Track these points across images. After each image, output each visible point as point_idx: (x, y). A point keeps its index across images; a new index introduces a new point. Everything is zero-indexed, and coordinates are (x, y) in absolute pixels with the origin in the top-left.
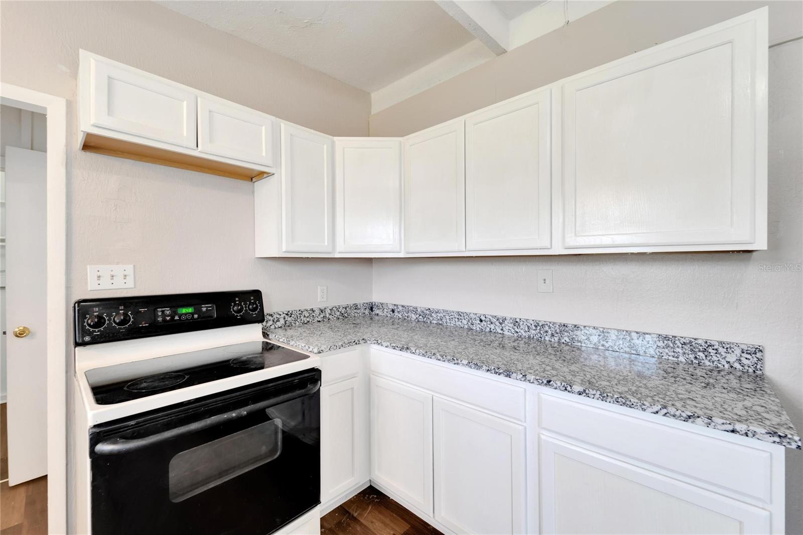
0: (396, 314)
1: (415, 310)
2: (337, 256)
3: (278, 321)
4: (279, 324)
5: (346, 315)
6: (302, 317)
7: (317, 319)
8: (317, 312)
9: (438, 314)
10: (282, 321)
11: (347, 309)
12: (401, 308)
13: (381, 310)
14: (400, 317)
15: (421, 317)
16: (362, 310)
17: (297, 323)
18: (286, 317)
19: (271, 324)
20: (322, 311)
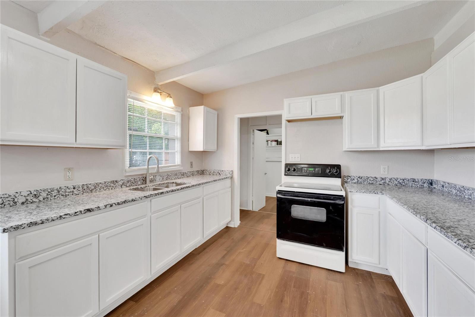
0: (445, 188)
1: (455, 187)
2: (381, 149)
3: (354, 179)
4: (354, 181)
5: (404, 184)
6: (369, 180)
7: (378, 183)
8: (379, 179)
9: (469, 191)
10: (356, 181)
11: (405, 180)
12: (447, 185)
13: (437, 185)
14: (447, 191)
15: (458, 192)
16: (420, 183)
17: (365, 183)
18: (358, 179)
19: (350, 180)
20: (383, 179)
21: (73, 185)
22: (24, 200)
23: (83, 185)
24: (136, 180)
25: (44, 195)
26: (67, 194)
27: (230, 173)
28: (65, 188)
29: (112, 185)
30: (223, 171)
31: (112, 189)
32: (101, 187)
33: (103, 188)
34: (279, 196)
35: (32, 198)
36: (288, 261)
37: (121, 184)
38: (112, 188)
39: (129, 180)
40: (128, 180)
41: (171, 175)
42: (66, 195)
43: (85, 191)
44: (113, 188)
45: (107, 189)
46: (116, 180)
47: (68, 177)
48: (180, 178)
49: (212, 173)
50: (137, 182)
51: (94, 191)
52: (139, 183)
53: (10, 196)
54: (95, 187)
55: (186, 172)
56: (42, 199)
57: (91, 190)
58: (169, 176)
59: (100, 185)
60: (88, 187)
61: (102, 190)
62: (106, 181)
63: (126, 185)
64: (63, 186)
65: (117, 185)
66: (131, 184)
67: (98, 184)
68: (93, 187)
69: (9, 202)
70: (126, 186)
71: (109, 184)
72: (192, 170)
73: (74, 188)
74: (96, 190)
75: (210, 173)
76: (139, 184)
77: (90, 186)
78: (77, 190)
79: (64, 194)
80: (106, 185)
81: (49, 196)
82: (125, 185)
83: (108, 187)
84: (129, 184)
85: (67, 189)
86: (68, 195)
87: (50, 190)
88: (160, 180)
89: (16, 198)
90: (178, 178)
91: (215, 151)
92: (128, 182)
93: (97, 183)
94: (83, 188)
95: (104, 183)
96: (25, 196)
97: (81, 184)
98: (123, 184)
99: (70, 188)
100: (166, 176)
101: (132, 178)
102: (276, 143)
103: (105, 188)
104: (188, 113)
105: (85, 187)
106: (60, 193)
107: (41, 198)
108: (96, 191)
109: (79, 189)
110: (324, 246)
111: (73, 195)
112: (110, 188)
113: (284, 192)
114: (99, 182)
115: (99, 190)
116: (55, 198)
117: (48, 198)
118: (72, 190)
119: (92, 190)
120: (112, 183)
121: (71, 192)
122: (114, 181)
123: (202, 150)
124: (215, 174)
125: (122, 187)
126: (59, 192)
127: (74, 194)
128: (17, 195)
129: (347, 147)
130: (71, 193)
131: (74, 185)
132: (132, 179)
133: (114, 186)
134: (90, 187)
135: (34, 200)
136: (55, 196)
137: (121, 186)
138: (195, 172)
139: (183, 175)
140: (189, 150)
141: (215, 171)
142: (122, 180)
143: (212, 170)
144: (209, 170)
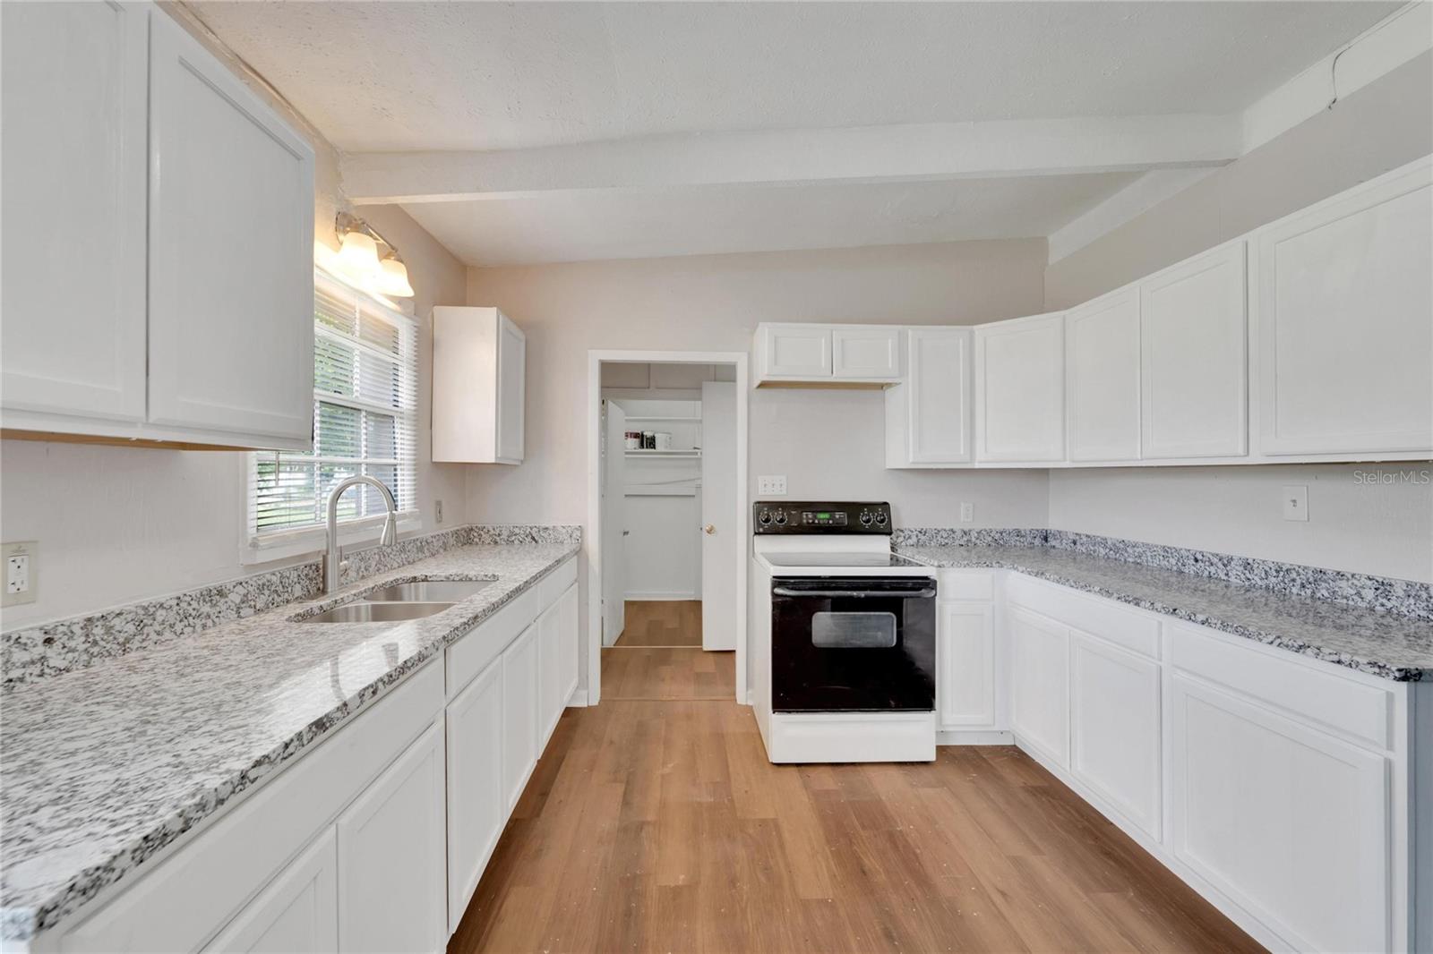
0: (1078, 546)
1: (1104, 542)
2: (977, 466)
3: (910, 537)
4: (910, 542)
5: (1001, 542)
6: (939, 538)
7: (957, 542)
8: (959, 534)
9: (1135, 549)
10: (914, 540)
11: (1004, 534)
12: (1085, 539)
13: (1058, 541)
14: (1084, 551)
15: (1112, 552)
16: (1029, 539)
17: (933, 544)
18: (919, 535)
19: (901, 539)
20: (965, 533)
21: (42, 623)
23: (89, 620)
24: (288, 578)
26: (15, 674)
27: (574, 535)
28: (5, 645)
29: (206, 609)
30: (547, 528)
31: (205, 626)
32: (162, 622)
33: (172, 626)
34: (779, 591)
36: (803, 768)
37: (238, 601)
38: (204, 621)
39: (263, 580)
40: (260, 583)
42: (10, 681)
43: (95, 650)
44: (209, 623)
45: (186, 630)
46: (217, 584)
47: (13, 590)
49: (504, 536)
50: (290, 590)
51: (136, 643)
52: (298, 591)
54: (140, 625)
57: (121, 640)
58: (384, 556)
59: (161, 614)
60: (109, 630)
61: (168, 635)
62: (180, 593)
63: (252, 603)
65: (224, 608)
66: (271, 598)
67: (152, 610)
70: (254, 607)
71: (194, 604)
72: (443, 533)
73: (48, 641)
74: (144, 640)
75: (498, 538)
76: (296, 596)
77: (116, 621)
78: (64, 647)
80: (181, 612)
82: (250, 606)
83: (191, 619)
84: (265, 598)
85: (13, 649)
86: (21, 680)
88: (361, 574)
90: (409, 563)
91: (517, 463)
92: (261, 588)
93: (145, 609)
94: (87, 636)
95: (176, 601)
97: (79, 616)
98: (244, 602)
99: (29, 642)
100: (377, 557)
101: (274, 574)
102: (637, 441)
103: (178, 627)
104: (431, 326)
105: (98, 631)
108: (144, 644)
109: (72, 644)
110: (891, 707)
111: (41, 675)
112: (198, 622)
113: (792, 581)
115: (154, 637)
118: (42, 649)
119: (127, 640)
120: (204, 601)
121: (33, 662)
122: (211, 591)
123: (493, 461)
124: (516, 542)
125: (242, 614)
127: (47, 671)
129: (911, 461)
130: (36, 670)
131: (49, 622)
132: (274, 579)
133: (214, 611)
134: (118, 628)
137: (237, 611)
138: (451, 535)
139: (424, 548)
140: (434, 460)
141: (517, 531)
142: (241, 583)
143: (504, 529)
144: (491, 529)
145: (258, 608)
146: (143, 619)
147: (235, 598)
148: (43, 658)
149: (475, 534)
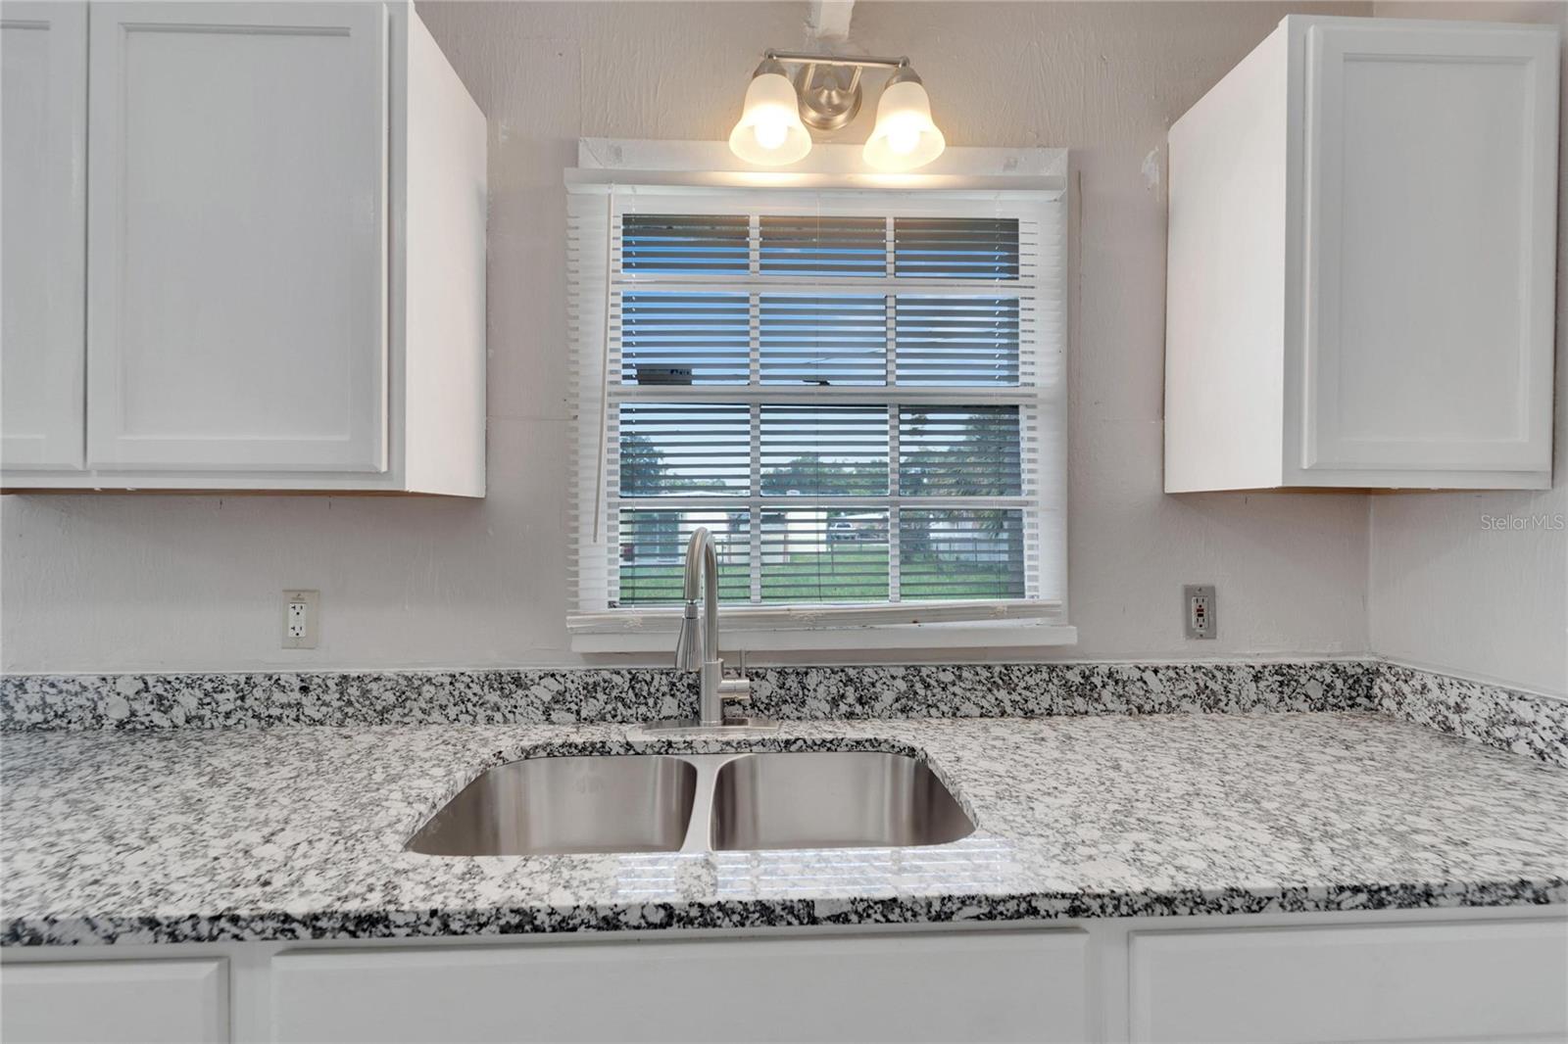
21: (300, 671)
22: (124, 714)
23: (345, 677)
24: (648, 684)
25: (189, 701)
26: (275, 712)
28: (267, 683)
29: (493, 697)
31: (490, 720)
32: (431, 700)
33: (443, 707)
35: (149, 708)
37: (547, 698)
38: (489, 712)
39: (597, 678)
40: (591, 680)
41: (947, 677)
42: (270, 716)
43: (350, 710)
44: (498, 716)
45: (461, 717)
46: (514, 670)
47: (292, 633)
48: (1050, 713)
50: (651, 702)
51: (396, 715)
53: (85, 688)
54: (402, 700)
55: (1126, 667)
56: (180, 721)
57: (379, 708)
58: (927, 686)
59: (428, 691)
60: (365, 693)
61: (436, 715)
62: (456, 671)
63: (574, 707)
64: (258, 671)
65: (522, 702)
66: (609, 707)
67: (417, 683)
68: (390, 697)
69: (80, 712)
70: (578, 713)
71: (476, 688)
72: (1209, 663)
73: (305, 690)
74: (405, 715)
76: (665, 712)
77: (374, 686)
78: (319, 699)
79: (264, 713)
80: (456, 693)
81: (206, 712)
82: (569, 710)
83: (470, 705)
84: (599, 705)
85: (273, 688)
86: (280, 719)
87: (209, 686)
88: (843, 708)
89: (102, 699)
90: (1029, 715)
92: (591, 690)
93: (408, 679)
94: (342, 694)
95: (449, 679)
96: (127, 698)
97: (336, 673)
98: (557, 702)
99: (287, 685)
100: (902, 685)
101: (618, 673)
103: (452, 712)
105: (354, 692)
106: (249, 702)
107: (178, 715)
108: (406, 720)
109: (326, 698)
111: (297, 720)
112: (481, 714)
114: (420, 671)
115: (420, 715)
116: (230, 722)
117: (201, 718)
118: (297, 695)
119: (385, 710)
120: (491, 687)
121: (290, 705)
122: (501, 676)
125: (554, 716)
126: (243, 698)
127: (302, 717)
128: (104, 691)
130: (293, 713)
131: (306, 672)
132: (617, 679)
133: (502, 703)
134: (375, 693)
135: (158, 718)
136: (228, 715)
137: (547, 712)
138: (1244, 675)
140: (1166, 491)
141: (1524, 711)
142: (553, 675)
143: (1476, 692)
144: (1431, 684)
145: (584, 714)
146: (407, 690)
147: (543, 692)
148: (299, 705)
149: (1387, 687)
